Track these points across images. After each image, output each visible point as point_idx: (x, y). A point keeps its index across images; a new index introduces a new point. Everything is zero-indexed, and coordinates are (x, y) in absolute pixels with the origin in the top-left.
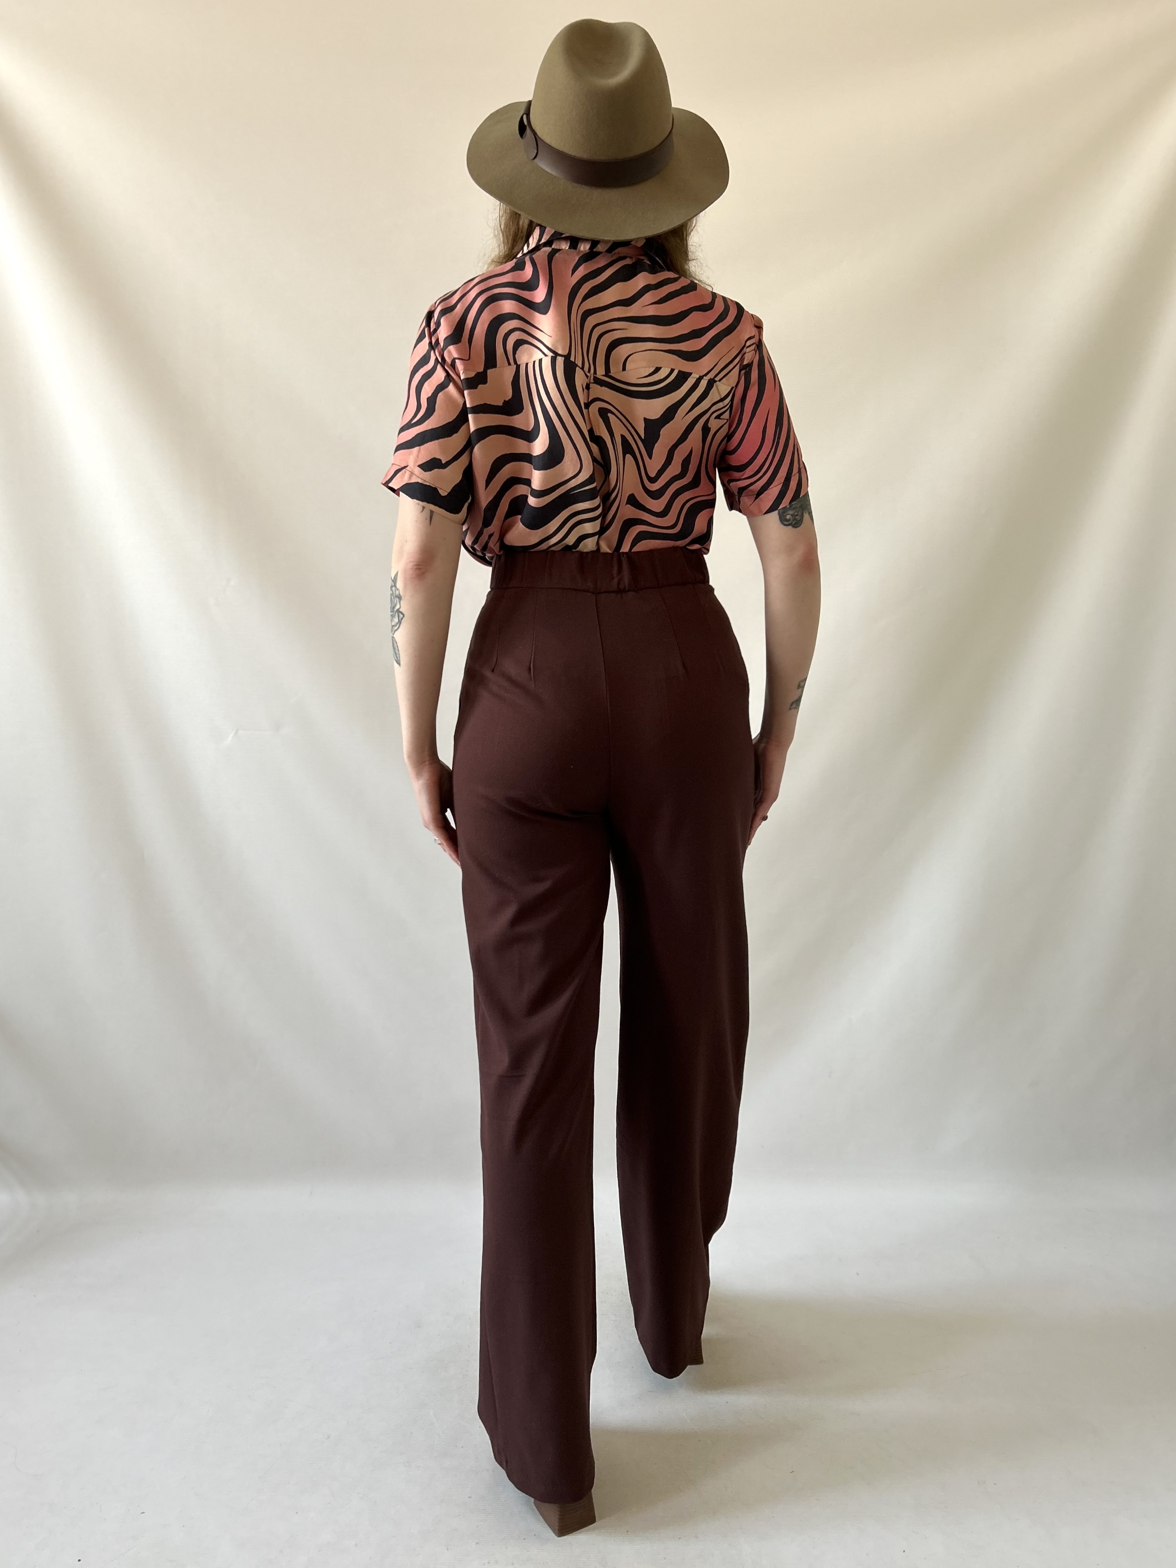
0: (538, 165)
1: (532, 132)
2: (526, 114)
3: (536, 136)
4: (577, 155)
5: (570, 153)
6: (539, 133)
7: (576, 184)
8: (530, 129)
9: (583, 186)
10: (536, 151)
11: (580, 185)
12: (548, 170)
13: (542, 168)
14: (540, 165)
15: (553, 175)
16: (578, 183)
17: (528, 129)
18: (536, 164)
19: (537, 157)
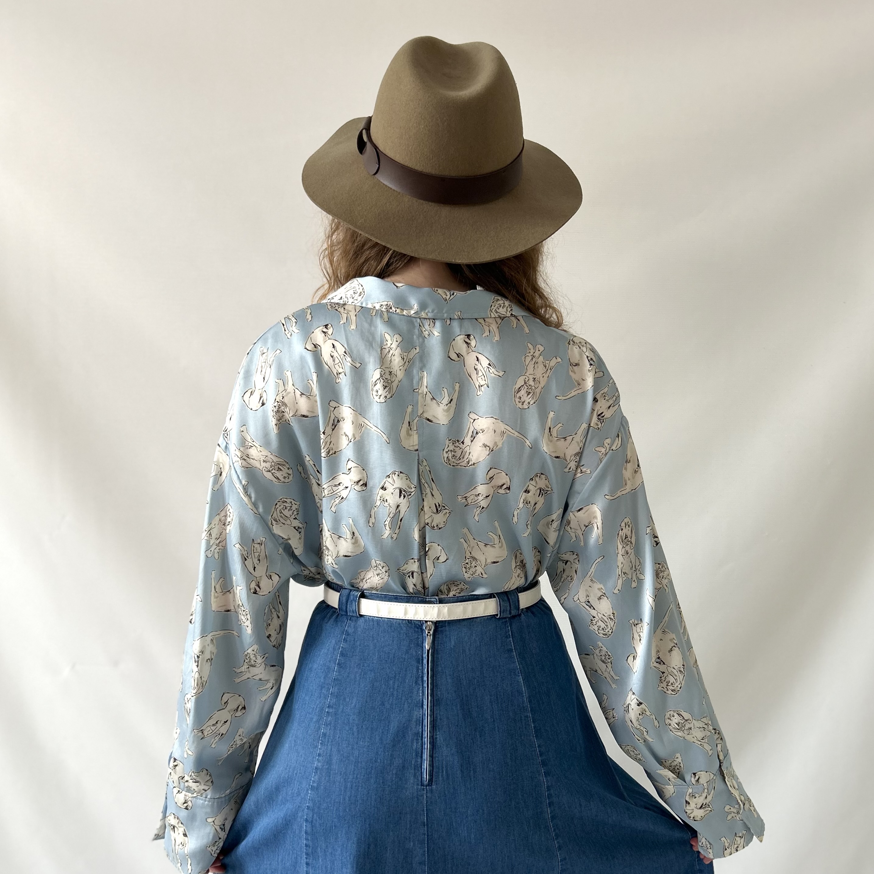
0: (379, 181)
1: (373, 146)
2: (365, 129)
3: (378, 150)
4: (424, 171)
5: (416, 169)
6: (381, 147)
7: (422, 201)
8: (371, 143)
9: (430, 203)
10: (378, 166)
11: (427, 202)
12: (390, 186)
13: (384, 184)
14: (382, 181)
15: (397, 192)
16: (424, 200)
17: (369, 145)
18: (378, 179)
19: (379, 172)
